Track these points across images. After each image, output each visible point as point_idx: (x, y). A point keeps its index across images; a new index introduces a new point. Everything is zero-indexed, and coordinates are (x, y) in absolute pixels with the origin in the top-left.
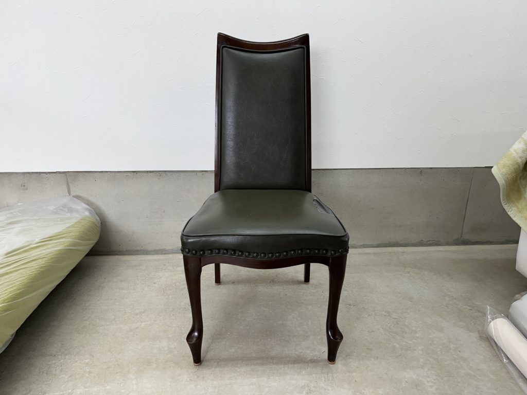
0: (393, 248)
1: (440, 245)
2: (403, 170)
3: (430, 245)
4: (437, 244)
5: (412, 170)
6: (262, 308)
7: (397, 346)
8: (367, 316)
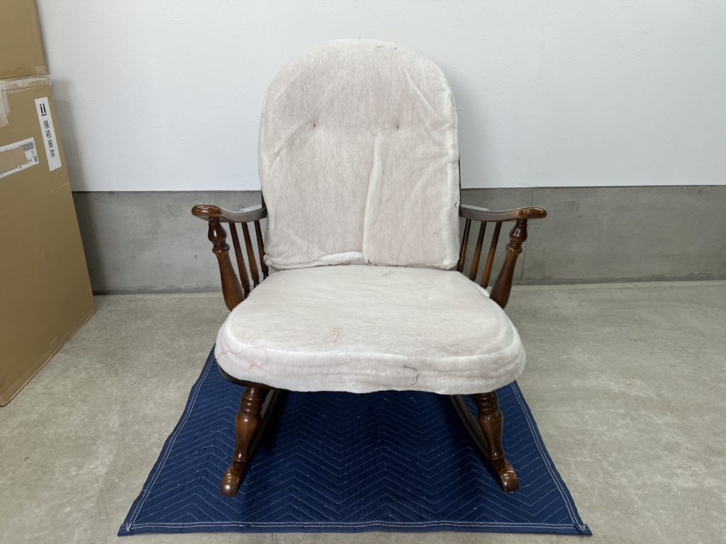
0: (658, 282)
1: (712, 279)
2: (680, 188)
3: (701, 279)
4: (709, 278)
5: (690, 188)
6: (538, 343)
7: (707, 378)
8: (660, 351)
